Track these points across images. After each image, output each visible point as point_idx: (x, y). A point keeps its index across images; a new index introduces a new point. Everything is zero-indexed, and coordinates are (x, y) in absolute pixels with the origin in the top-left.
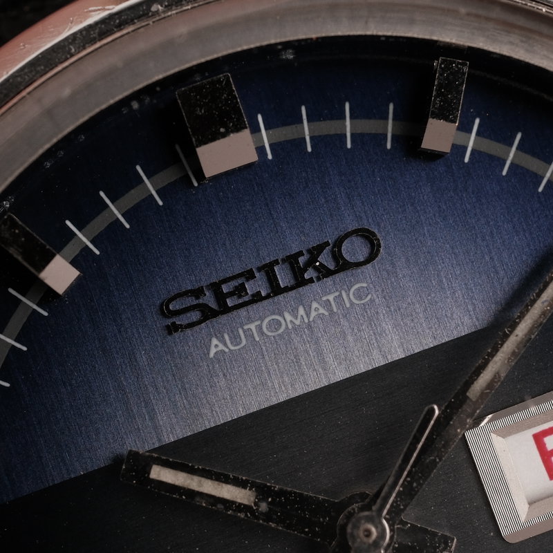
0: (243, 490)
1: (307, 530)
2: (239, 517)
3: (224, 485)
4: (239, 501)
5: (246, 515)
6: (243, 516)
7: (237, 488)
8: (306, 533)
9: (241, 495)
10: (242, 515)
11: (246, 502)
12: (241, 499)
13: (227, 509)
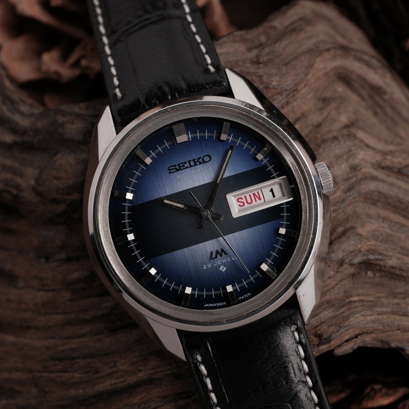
3: (178, 204)
5: (182, 210)
9: (181, 206)
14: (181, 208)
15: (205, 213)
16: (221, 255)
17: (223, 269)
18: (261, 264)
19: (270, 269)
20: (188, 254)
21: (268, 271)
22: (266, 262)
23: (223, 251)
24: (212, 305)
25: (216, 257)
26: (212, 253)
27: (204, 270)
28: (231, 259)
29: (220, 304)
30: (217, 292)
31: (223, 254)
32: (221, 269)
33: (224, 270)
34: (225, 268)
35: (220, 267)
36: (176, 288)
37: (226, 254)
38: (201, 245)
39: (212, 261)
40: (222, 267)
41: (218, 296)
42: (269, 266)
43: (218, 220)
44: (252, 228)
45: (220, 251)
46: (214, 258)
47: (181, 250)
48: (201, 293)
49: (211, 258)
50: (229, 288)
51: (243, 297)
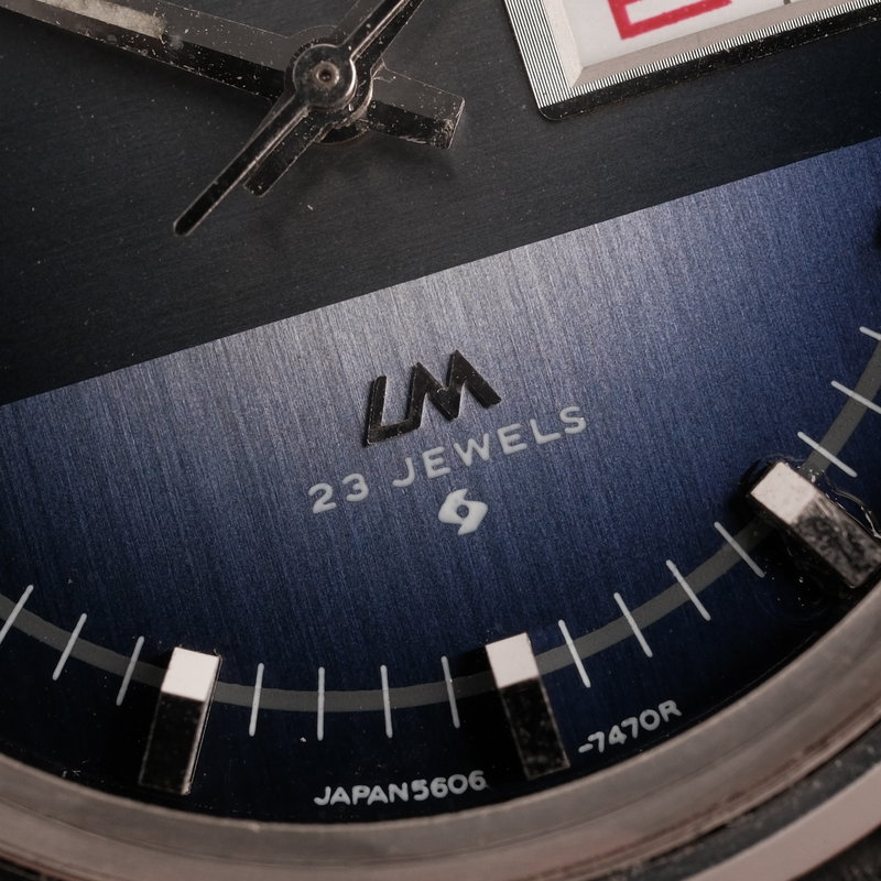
0: (147, 17)
1: (240, 78)
2: (140, 55)
3: (119, 7)
4: (140, 31)
5: (150, 53)
6: (144, 55)
7: (138, 13)
8: (239, 84)
9: (144, 23)
10: (144, 53)
11: (151, 34)
12: (143, 28)
13: (123, 42)
14: (149, 42)
15: (327, 74)
16: (448, 409)
17: (463, 511)
18: (758, 472)
19: (832, 511)
20: (194, 400)
21: (814, 521)
22: (800, 459)
23: (459, 369)
24: (376, 795)
25: (411, 421)
26: (376, 389)
27: (312, 521)
28: (527, 435)
29: (440, 788)
30: (418, 695)
31: (464, 397)
32: (447, 513)
33: (469, 524)
34: (478, 510)
35: (440, 501)
36: (99, 657)
37: (485, 397)
38: (294, 330)
39: (380, 449)
40: (455, 498)
41: (421, 721)
42: (820, 485)
43: (427, 134)
44: (689, 201)
45: (438, 377)
46: (391, 432)
47: (136, 369)
48: (288, 701)
49: (372, 429)
50: (512, 660)
51: (616, 735)
